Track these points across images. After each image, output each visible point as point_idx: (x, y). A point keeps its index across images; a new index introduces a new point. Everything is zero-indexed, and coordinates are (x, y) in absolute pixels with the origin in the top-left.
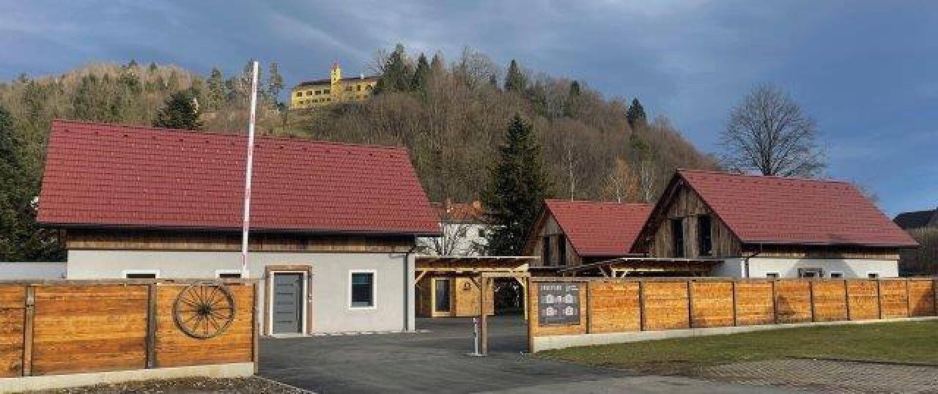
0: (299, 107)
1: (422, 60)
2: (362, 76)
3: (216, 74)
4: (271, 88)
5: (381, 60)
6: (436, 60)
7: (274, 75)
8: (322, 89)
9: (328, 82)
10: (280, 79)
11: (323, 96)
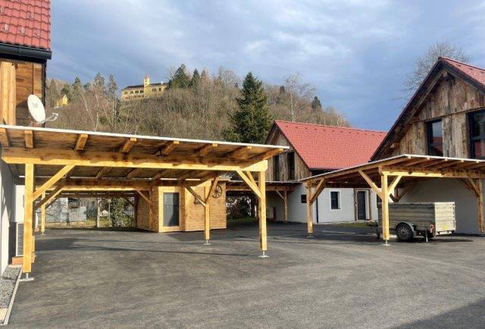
0: (126, 100)
1: (196, 72)
2: (162, 83)
3: (77, 81)
4: (110, 89)
5: (172, 72)
6: (204, 73)
7: (112, 82)
8: (139, 90)
9: (142, 86)
10: (115, 84)
11: (139, 94)
